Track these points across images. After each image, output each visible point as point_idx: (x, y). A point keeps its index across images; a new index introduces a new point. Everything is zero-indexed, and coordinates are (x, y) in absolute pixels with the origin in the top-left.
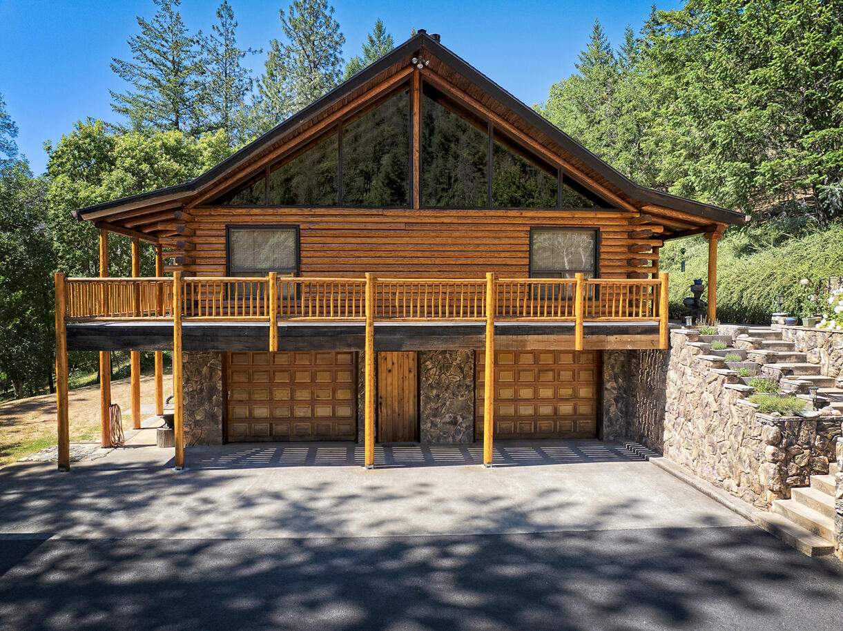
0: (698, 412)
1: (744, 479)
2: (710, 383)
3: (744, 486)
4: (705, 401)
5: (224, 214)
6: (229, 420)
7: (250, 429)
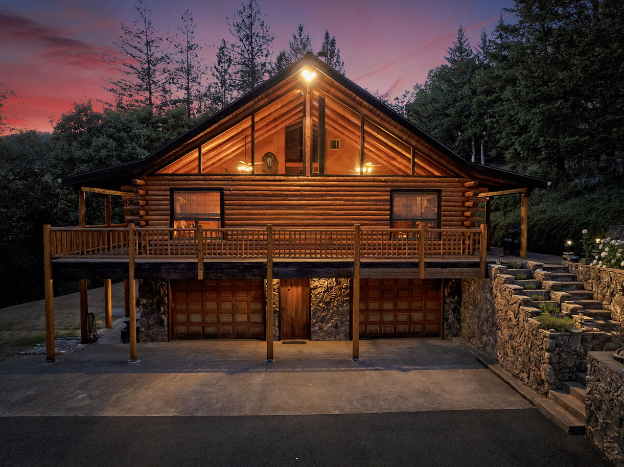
0: (504, 324)
1: (532, 374)
2: (512, 304)
3: (532, 378)
4: (508, 317)
5: (168, 180)
6: (173, 324)
7: (188, 330)
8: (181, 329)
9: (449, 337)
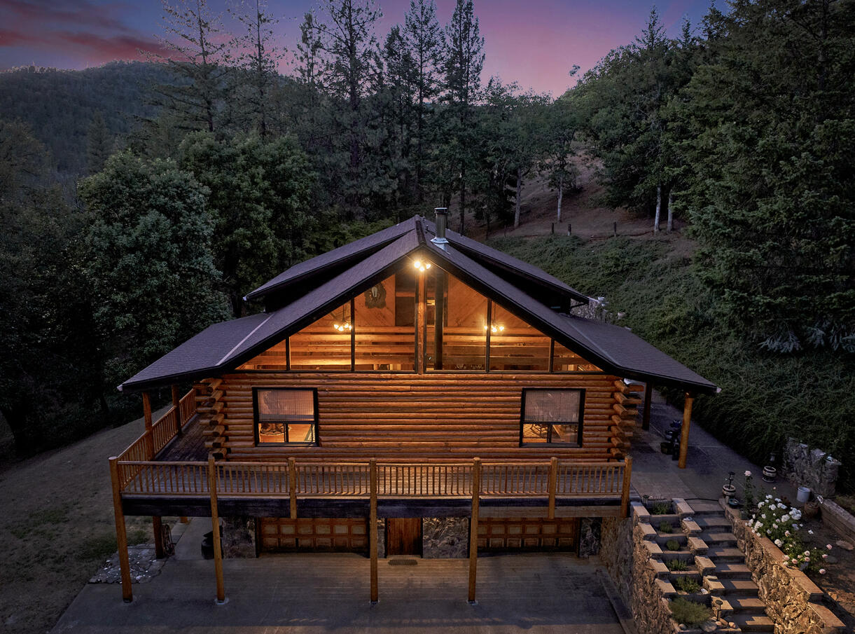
0: (640, 582)
5: (250, 378)
6: (260, 536)
7: (279, 542)
8: (271, 541)
9: (586, 555)
